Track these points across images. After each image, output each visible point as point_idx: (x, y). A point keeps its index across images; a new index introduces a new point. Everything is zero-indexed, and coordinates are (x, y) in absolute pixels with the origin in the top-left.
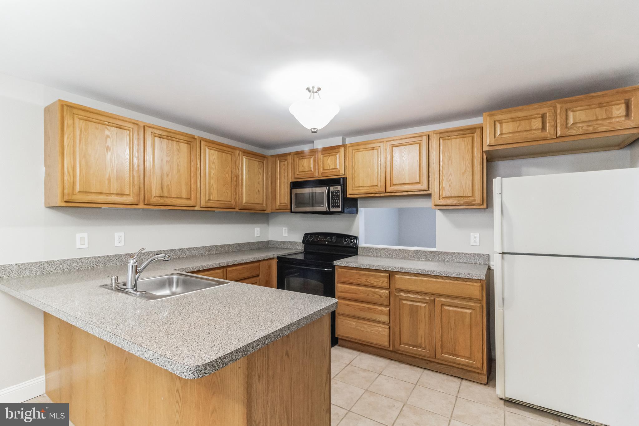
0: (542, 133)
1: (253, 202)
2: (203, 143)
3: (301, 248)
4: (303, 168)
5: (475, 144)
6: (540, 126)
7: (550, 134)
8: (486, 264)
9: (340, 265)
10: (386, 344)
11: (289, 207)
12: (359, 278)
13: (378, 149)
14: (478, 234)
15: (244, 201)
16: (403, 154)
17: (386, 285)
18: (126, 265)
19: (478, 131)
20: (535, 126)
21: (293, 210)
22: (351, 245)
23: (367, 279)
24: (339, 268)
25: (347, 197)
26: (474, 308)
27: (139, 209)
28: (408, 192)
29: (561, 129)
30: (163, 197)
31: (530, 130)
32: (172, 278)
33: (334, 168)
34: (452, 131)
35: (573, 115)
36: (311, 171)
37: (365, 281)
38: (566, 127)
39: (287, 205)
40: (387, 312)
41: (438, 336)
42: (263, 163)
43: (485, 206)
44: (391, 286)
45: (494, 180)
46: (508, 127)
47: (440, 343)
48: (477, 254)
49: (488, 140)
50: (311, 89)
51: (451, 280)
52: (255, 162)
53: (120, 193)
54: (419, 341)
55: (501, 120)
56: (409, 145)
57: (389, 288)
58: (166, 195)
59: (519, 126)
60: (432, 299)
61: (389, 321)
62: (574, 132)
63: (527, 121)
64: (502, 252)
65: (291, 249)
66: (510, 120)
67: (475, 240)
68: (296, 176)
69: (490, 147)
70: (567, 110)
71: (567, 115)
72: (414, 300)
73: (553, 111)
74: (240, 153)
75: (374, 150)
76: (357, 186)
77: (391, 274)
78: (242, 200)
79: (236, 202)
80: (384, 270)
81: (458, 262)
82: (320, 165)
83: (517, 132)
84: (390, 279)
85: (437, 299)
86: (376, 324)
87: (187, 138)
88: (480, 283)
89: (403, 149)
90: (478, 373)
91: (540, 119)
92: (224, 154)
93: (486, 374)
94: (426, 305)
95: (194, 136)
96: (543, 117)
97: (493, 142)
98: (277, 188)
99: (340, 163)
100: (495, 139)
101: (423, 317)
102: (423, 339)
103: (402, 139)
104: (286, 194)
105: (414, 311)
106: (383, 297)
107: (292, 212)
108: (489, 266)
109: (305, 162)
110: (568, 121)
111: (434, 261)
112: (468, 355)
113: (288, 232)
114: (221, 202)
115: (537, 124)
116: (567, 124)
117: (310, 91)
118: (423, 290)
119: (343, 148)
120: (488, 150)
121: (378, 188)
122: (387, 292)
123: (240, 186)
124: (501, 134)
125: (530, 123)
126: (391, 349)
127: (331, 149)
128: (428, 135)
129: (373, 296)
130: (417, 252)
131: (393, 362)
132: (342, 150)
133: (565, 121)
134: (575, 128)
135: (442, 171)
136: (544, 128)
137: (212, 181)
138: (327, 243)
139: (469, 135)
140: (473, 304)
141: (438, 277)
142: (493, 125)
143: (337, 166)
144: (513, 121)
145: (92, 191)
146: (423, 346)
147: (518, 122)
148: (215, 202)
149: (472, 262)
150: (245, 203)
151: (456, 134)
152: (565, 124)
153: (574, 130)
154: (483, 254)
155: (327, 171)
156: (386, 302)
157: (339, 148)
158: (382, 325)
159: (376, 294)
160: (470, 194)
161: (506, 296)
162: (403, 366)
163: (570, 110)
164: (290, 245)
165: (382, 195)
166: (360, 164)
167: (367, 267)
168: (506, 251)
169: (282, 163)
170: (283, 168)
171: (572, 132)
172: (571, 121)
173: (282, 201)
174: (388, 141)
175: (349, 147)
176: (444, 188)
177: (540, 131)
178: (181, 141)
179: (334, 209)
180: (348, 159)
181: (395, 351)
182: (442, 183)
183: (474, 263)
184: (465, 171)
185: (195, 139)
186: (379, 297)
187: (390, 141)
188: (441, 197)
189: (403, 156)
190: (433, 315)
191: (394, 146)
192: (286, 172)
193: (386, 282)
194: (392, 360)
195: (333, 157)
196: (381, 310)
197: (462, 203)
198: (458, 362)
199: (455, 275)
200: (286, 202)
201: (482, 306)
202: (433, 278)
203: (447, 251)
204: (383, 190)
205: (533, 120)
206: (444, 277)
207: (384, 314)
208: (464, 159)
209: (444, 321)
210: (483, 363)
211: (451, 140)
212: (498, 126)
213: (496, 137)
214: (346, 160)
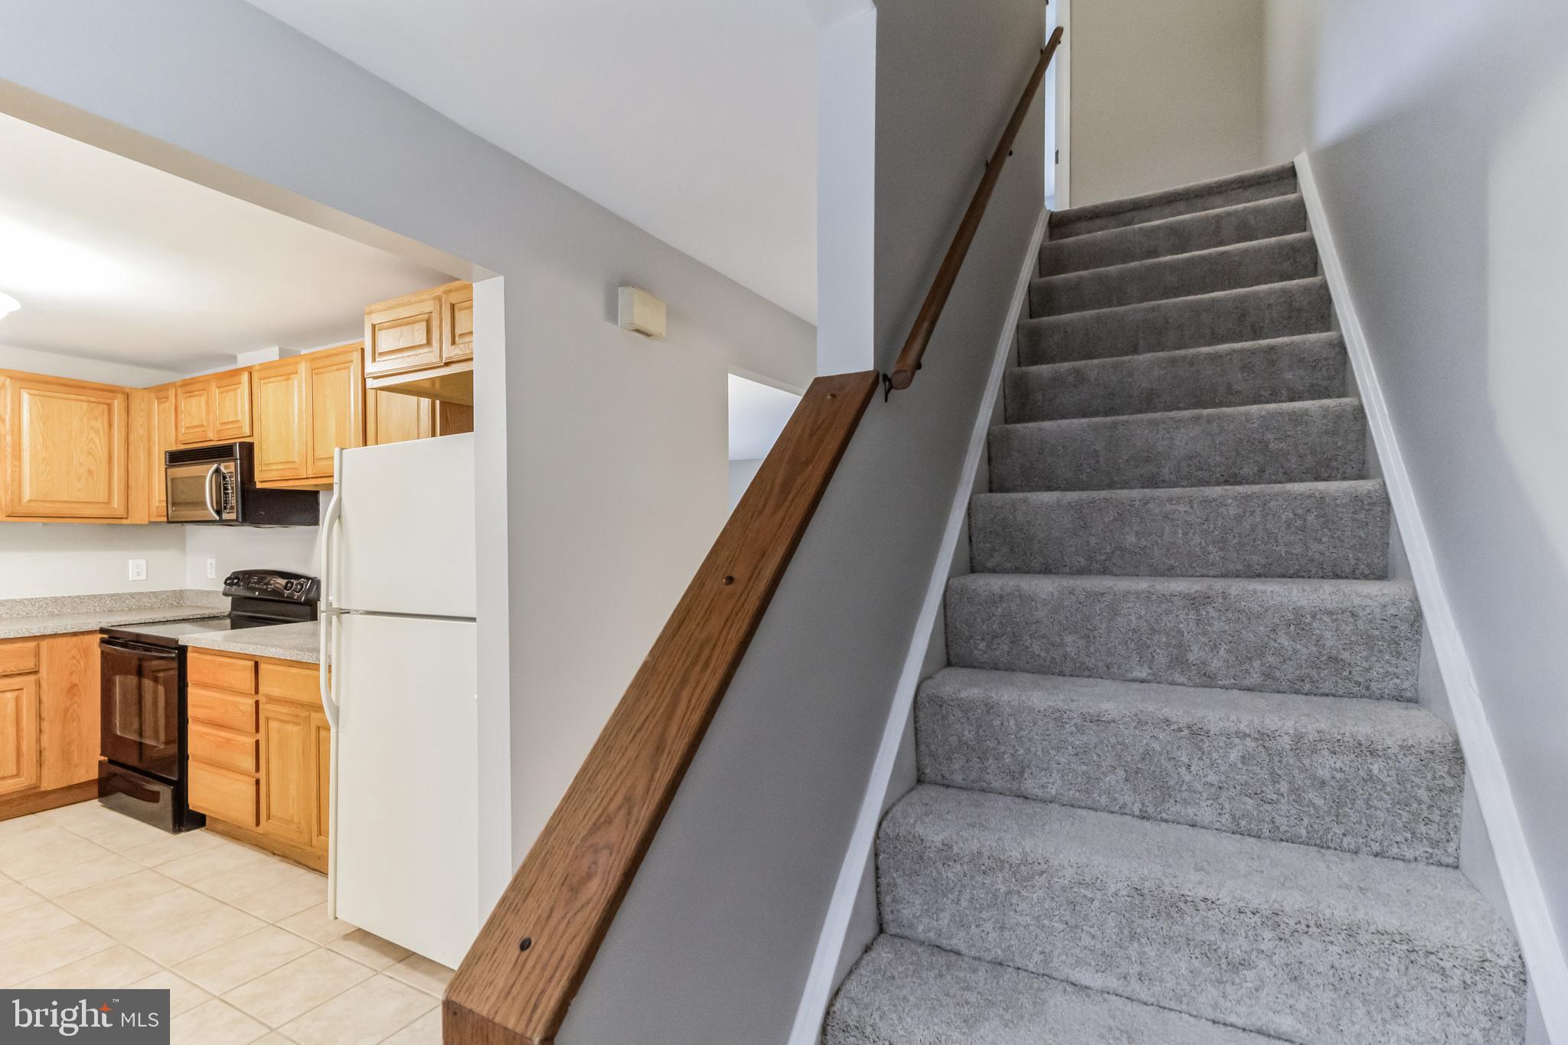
0: (429, 354)
4: (191, 419)
6: (425, 340)
7: (436, 357)
9: (188, 644)
10: (252, 819)
12: (214, 674)
15: (26, 497)
17: (249, 686)
20: (418, 338)
21: (170, 519)
22: (296, 598)
23: (224, 675)
24: (190, 651)
25: (257, 487)
31: (414, 347)
35: (460, 317)
36: (203, 425)
37: (224, 678)
38: (453, 343)
40: (251, 746)
41: (314, 793)
42: (110, 406)
46: (388, 339)
47: (316, 810)
49: (367, 365)
55: (381, 323)
56: (337, 370)
57: (254, 694)
59: (401, 336)
61: (254, 768)
63: (409, 327)
66: (391, 324)
68: (181, 438)
70: (453, 306)
71: (453, 317)
72: (284, 718)
73: (438, 307)
75: (290, 381)
76: (267, 462)
77: (257, 662)
80: (243, 653)
82: (216, 412)
83: (399, 350)
86: (238, 775)
94: (298, 729)
96: (429, 318)
97: (373, 372)
98: (154, 465)
99: (242, 409)
100: (375, 363)
101: (295, 756)
102: (295, 804)
103: (326, 356)
105: (284, 743)
106: (246, 713)
109: (194, 404)
110: (456, 331)
113: (216, 570)
115: (420, 333)
116: (454, 336)
118: (295, 695)
122: (252, 701)
124: (381, 354)
125: (413, 332)
126: (261, 829)
127: (229, 376)
129: (234, 712)
133: (451, 329)
134: (461, 345)
136: (429, 343)
138: (257, 593)
142: (372, 332)
143: (238, 416)
144: (394, 327)
146: (296, 820)
147: (399, 329)
152: (450, 335)
153: (460, 349)
155: (226, 426)
156: (250, 726)
158: (245, 778)
159: (236, 707)
163: (456, 308)
164: (217, 600)
165: (304, 482)
166: (270, 411)
170: (162, 418)
171: (458, 354)
174: (309, 361)
177: (426, 350)
179: (227, 515)
180: (255, 399)
181: (266, 834)
186: (241, 714)
187: (312, 360)
190: (307, 750)
192: (167, 429)
193: (250, 681)
195: (233, 395)
196: (244, 745)
204: (304, 472)
205: (416, 326)
207: (248, 752)
212: (378, 336)
213: (376, 360)
214: (253, 401)
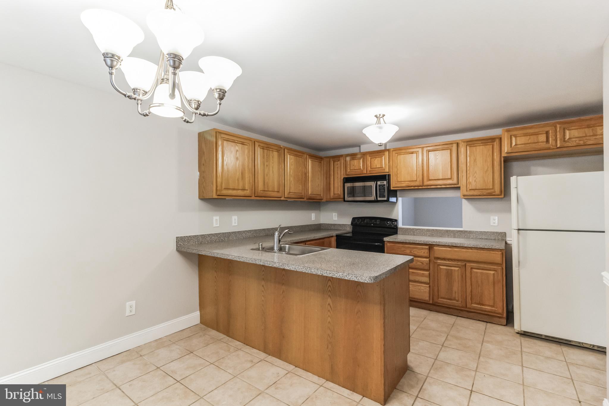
0: (546, 145)
1: (315, 193)
2: (286, 151)
3: (349, 229)
4: (353, 167)
5: (495, 150)
6: (545, 140)
7: (552, 146)
8: (503, 240)
9: (389, 241)
10: (427, 298)
11: (342, 196)
12: (404, 250)
13: (416, 153)
14: (497, 217)
15: (310, 193)
16: (437, 157)
17: (426, 254)
18: (273, 235)
19: (497, 140)
20: (541, 139)
21: (346, 200)
22: (393, 226)
23: (411, 251)
24: (388, 243)
25: (391, 189)
26: (496, 270)
27: (251, 200)
28: (441, 185)
29: (560, 143)
30: (265, 191)
31: (538, 142)
32: (286, 247)
33: (380, 167)
34: (476, 140)
35: (569, 132)
36: (361, 169)
37: (410, 252)
38: (564, 141)
39: (340, 196)
40: (428, 275)
41: (469, 290)
42: (321, 163)
43: (503, 196)
44: (431, 255)
45: (511, 178)
46: (521, 140)
47: (470, 296)
48: (496, 232)
49: (506, 149)
50: (378, 116)
51: (478, 250)
52: (316, 162)
53: (243, 189)
54: (454, 295)
55: (516, 135)
56: (442, 150)
57: (429, 257)
58: (266, 189)
59: (529, 139)
60: (464, 264)
61: (429, 282)
62: (570, 145)
63: (535, 136)
64: (517, 229)
65: (341, 230)
66: (522, 135)
67: (494, 221)
68: (348, 173)
69: (507, 154)
70: (564, 129)
71: (564, 133)
72: (449, 265)
73: (554, 129)
74: (307, 156)
75: (413, 154)
76: (400, 181)
77: (431, 246)
78: (308, 192)
79: (305, 194)
80: (425, 244)
81: (481, 239)
82: (368, 164)
83: (528, 144)
84: (430, 252)
85: (468, 264)
86: (419, 284)
87: (277, 148)
88: (501, 251)
89: (438, 153)
90: (499, 317)
91: (545, 135)
92: (298, 158)
93: (506, 317)
94: (458, 269)
95: (280, 146)
96: (547, 133)
97: (510, 151)
98: (331, 182)
99: (385, 163)
100: (511, 148)
101: (457, 278)
102: (457, 294)
103: (436, 146)
104: (339, 187)
105: (449, 274)
106: (424, 263)
107: (344, 201)
108: (506, 241)
109: (355, 162)
110: (566, 137)
111: (462, 238)
112: (491, 303)
113: (338, 217)
114: (297, 194)
115: (543, 138)
116: (564, 139)
117: (377, 117)
118: (456, 258)
119: (388, 152)
120: (506, 156)
121: (417, 182)
122: (428, 260)
123: (307, 181)
124: (516, 145)
125: (538, 137)
126: (431, 302)
127: (377, 153)
128: (458, 143)
129: (416, 263)
130: (447, 231)
131: (432, 312)
132: (387, 153)
133: (563, 136)
134: (570, 142)
135: (469, 170)
136: (547, 141)
137: (291, 178)
138: (372, 225)
139: (490, 143)
140: (495, 267)
141: (468, 248)
142: (510, 138)
143: (382, 166)
144: (525, 136)
145: (230, 188)
146: (457, 299)
147: (528, 136)
148: (293, 194)
149: (492, 238)
150: (310, 194)
151: (480, 142)
152: (563, 138)
153: (570, 143)
154: (501, 232)
155: (374, 169)
156: (427, 268)
157: (384, 152)
158: (423, 285)
159: (418, 261)
160: (491, 187)
161: (521, 259)
162: (440, 314)
163: (566, 129)
164: (339, 227)
165: (420, 187)
166: (402, 164)
167: (411, 242)
168: (520, 228)
169: (336, 163)
170: (336, 167)
171: (568, 144)
172: (567, 137)
173: (336, 193)
174: (425, 147)
175: (393, 151)
176: (470, 182)
177: (545, 143)
178: (274, 150)
179: (381, 198)
180: (392, 160)
181: (434, 304)
182: (469, 179)
183: (494, 239)
184: (487, 170)
185: (281, 148)
186: (421, 264)
187: (427, 147)
188: (468, 190)
189: (437, 159)
190: (464, 276)
191: (429, 151)
192: (339, 170)
193: (427, 253)
194: (431, 311)
195: (379, 159)
196: (423, 274)
197: (485, 194)
198: (484, 309)
199: (481, 246)
200: (339, 193)
201: (503, 268)
202: (464, 249)
203: (471, 230)
204: (421, 184)
205: (540, 136)
206: (473, 248)
207: (426, 276)
208: (486, 162)
209: (473, 280)
210: (503, 310)
211: (476, 147)
212: (514, 139)
213: (512, 147)
214: (390, 161)
